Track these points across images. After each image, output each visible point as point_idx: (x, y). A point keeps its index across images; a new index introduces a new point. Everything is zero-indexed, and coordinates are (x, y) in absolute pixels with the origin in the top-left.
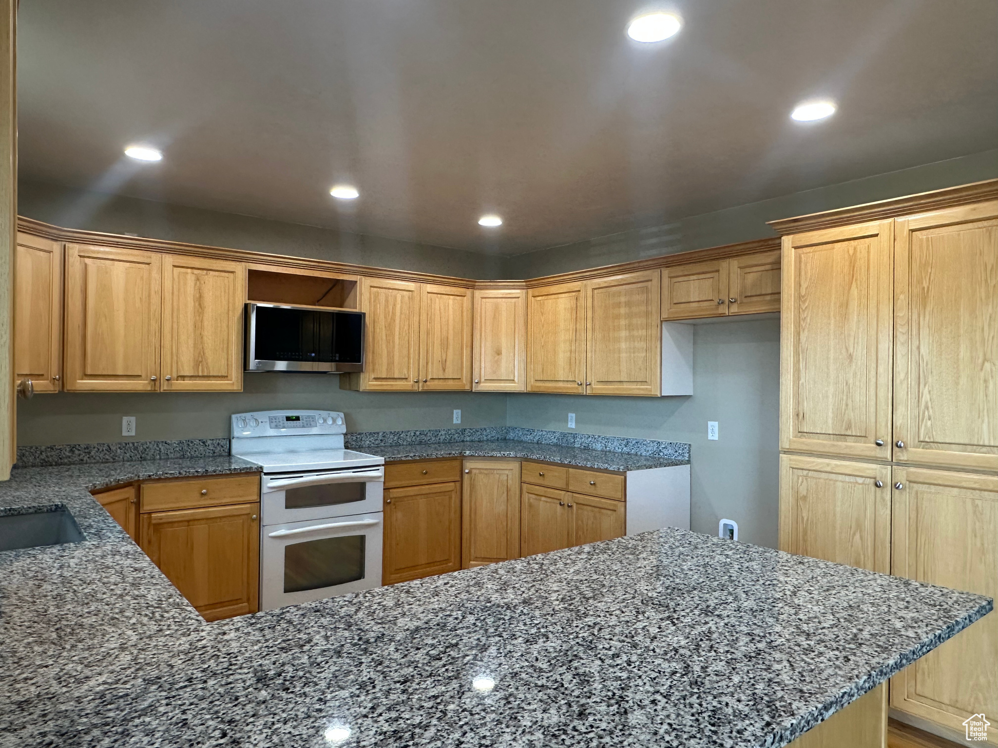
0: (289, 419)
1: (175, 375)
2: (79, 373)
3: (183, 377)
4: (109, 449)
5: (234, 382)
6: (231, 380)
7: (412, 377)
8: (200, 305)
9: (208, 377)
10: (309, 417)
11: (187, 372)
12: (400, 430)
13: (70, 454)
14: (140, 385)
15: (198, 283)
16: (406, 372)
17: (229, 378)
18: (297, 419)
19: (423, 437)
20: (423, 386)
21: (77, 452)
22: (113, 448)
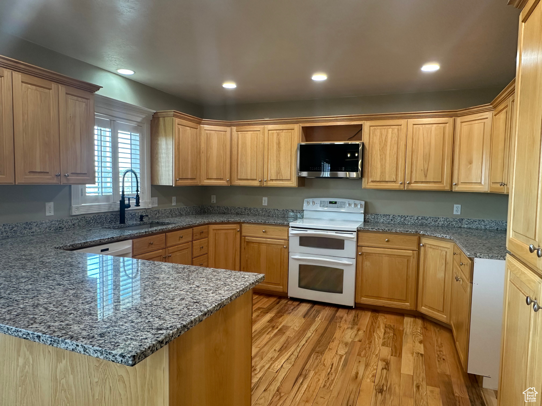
0: (331, 203)
1: (269, 179)
2: (236, 179)
3: (272, 180)
4: (257, 210)
5: (293, 183)
6: (292, 182)
7: (400, 181)
8: (279, 146)
9: (282, 180)
10: (342, 202)
11: (274, 178)
12: (406, 215)
13: (245, 211)
14: (256, 183)
15: (278, 136)
16: (394, 177)
17: (291, 180)
18: (336, 203)
19: (424, 221)
20: (407, 186)
21: (247, 210)
22: (258, 210)
